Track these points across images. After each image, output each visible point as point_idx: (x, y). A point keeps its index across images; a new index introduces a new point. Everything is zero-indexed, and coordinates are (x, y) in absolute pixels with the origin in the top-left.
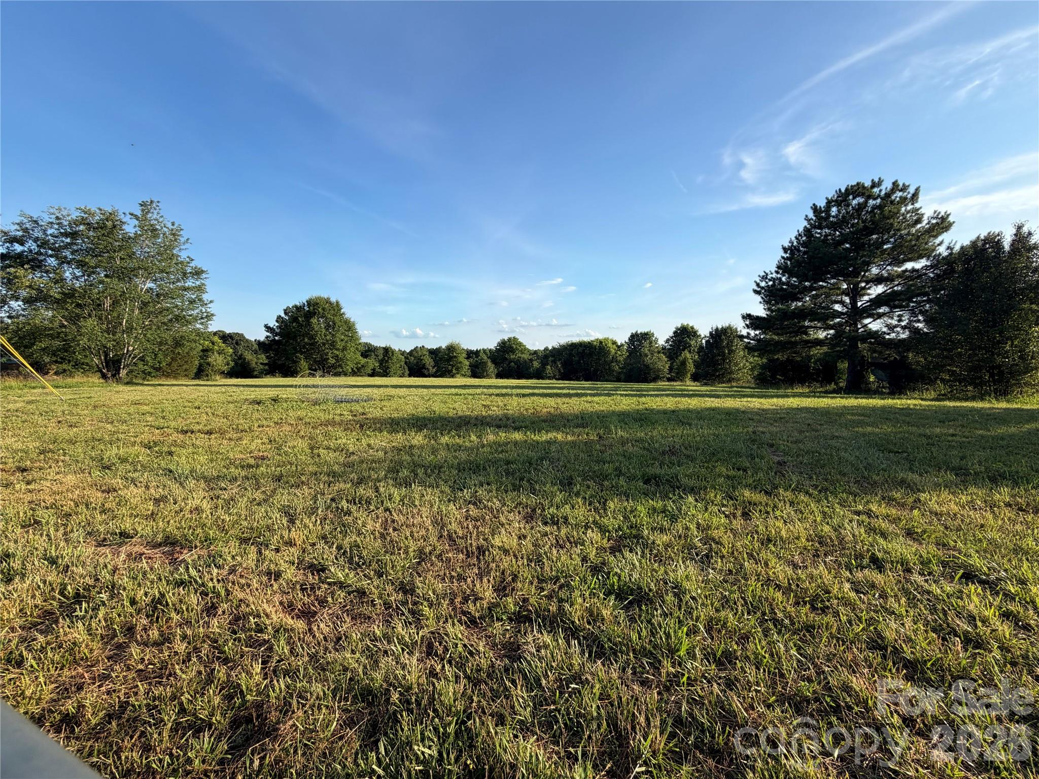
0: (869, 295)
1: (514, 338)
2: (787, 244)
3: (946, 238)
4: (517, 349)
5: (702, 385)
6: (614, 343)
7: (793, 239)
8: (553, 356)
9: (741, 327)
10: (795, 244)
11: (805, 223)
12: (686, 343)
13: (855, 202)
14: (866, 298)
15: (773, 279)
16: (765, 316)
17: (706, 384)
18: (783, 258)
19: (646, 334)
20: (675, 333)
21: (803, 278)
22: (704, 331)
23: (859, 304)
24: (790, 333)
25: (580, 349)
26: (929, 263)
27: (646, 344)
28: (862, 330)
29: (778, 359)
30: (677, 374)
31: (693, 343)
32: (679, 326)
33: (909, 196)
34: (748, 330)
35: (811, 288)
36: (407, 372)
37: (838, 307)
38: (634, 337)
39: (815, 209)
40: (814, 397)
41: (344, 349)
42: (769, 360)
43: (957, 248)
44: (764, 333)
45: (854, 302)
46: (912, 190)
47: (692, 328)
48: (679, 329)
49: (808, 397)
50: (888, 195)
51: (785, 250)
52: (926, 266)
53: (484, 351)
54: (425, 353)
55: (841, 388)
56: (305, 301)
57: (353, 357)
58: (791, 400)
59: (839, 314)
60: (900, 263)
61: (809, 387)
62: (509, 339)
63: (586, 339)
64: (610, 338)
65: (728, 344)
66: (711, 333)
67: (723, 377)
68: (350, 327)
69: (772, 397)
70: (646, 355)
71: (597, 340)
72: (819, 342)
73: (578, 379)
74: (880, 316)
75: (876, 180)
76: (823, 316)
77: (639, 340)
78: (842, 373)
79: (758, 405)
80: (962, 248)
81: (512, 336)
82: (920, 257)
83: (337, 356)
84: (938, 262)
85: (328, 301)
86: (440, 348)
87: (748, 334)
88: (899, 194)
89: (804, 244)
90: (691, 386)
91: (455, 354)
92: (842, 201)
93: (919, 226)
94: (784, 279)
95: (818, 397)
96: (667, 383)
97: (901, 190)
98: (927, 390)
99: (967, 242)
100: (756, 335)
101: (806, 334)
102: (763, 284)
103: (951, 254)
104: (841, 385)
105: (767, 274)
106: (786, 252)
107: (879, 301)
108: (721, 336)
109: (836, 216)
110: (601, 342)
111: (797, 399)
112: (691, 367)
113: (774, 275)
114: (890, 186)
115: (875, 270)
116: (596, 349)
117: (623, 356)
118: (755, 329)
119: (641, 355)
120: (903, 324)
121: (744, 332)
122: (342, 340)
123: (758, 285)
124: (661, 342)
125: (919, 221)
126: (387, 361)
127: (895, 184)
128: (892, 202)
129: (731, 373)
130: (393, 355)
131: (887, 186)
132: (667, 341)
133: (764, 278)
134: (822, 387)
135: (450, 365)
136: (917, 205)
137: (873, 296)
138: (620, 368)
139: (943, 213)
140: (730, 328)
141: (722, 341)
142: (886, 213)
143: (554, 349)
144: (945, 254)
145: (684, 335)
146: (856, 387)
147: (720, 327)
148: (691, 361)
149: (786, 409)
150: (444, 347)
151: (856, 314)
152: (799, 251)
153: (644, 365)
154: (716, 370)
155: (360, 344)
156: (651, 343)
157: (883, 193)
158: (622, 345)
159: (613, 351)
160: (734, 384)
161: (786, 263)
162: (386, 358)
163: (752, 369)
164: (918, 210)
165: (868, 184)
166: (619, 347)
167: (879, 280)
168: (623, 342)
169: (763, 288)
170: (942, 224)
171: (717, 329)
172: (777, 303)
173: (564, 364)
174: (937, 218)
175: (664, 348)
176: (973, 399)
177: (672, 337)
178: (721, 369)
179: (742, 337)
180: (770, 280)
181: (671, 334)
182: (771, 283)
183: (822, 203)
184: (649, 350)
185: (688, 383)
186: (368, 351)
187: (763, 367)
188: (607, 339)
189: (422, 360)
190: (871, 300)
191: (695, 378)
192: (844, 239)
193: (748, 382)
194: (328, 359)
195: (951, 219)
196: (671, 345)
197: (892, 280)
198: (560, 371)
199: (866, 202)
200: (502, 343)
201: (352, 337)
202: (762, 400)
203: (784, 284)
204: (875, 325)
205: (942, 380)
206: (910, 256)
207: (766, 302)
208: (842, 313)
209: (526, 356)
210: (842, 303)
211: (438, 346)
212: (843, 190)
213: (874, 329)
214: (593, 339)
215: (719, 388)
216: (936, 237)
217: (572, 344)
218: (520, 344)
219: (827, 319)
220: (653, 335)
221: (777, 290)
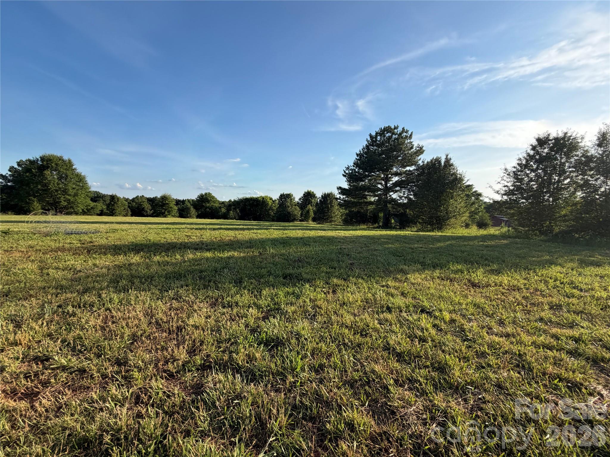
0: (392, 181)
1: (209, 193)
2: (358, 152)
3: (422, 157)
4: (211, 200)
5: (317, 224)
6: (271, 199)
7: (361, 150)
8: (234, 205)
9: (336, 193)
10: (362, 152)
11: (366, 143)
12: (310, 201)
13: (387, 135)
14: (391, 182)
15: (351, 170)
16: (347, 188)
17: (319, 223)
18: (356, 159)
19: (289, 195)
20: (304, 195)
21: (365, 170)
22: (319, 195)
23: (388, 185)
24: (359, 198)
25: (251, 202)
26: (415, 168)
27: (289, 200)
28: (389, 198)
29: (353, 211)
30: (305, 217)
31: (313, 201)
32: (306, 191)
33: (409, 136)
34: (340, 195)
35: (369, 176)
36: (130, 213)
37: (379, 186)
38: (282, 196)
39: (371, 136)
40: (369, 230)
41: (76, 195)
42: (349, 211)
43: (426, 162)
44: (347, 197)
45: (386, 184)
46: (410, 133)
47: (313, 193)
48: (306, 193)
49: (366, 230)
50: (401, 134)
51: (357, 155)
52: (414, 169)
53: (189, 201)
54: (144, 200)
55: (380, 226)
56: (38, 157)
57: (83, 201)
58: (358, 232)
59: (380, 190)
60: (405, 167)
61: (367, 225)
62: (206, 194)
63: (255, 196)
64: (269, 196)
65: (330, 202)
66: (322, 196)
67: (328, 220)
68: (81, 179)
69: (350, 230)
70: (289, 207)
71: (261, 197)
72: (371, 203)
73: (249, 220)
74: (396, 191)
75: (396, 126)
76: (373, 190)
77: (285, 198)
78: (381, 219)
79: (343, 235)
80: (428, 162)
81: (207, 192)
82: (412, 165)
83: (69, 200)
84: (419, 168)
85: (60, 159)
86: (156, 197)
87: (340, 197)
88: (405, 134)
89: (366, 153)
90: (312, 224)
91: (167, 202)
92: (382, 134)
93: (412, 150)
94: (356, 170)
95: (370, 230)
96: (299, 223)
97: (406, 132)
98: (413, 227)
99: (429, 160)
100: (343, 198)
101: (366, 198)
102: (347, 172)
103: (423, 165)
104: (380, 224)
105: (349, 167)
106: (358, 156)
107: (396, 184)
108: (327, 197)
109: (379, 141)
110: (263, 198)
111: (361, 231)
112: (312, 214)
113: (352, 168)
114: (401, 130)
115: (395, 169)
116: (260, 202)
117: (275, 207)
118: (343, 195)
119: (286, 206)
120: (405, 196)
121: (338, 196)
122: (74, 188)
123: (345, 172)
124: (297, 200)
125: (412, 148)
126: (113, 205)
127: (403, 128)
128: (402, 137)
129: (332, 217)
130: (118, 201)
131: (400, 130)
132: (300, 199)
133: (348, 168)
134: (372, 225)
135: (164, 209)
136: (412, 140)
137: (394, 182)
138: (274, 213)
139: (421, 146)
140: (331, 193)
141: (327, 200)
142: (400, 142)
143: (235, 201)
144: (421, 164)
145: (308, 196)
146: (387, 226)
147: (327, 193)
148: (312, 211)
149: (356, 236)
150: (159, 197)
151: (387, 190)
152: (363, 156)
153: (288, 212)
154: (324, 216)
155: (90, 192)
156: (291, 200)
157: (399, 132)
158: (275, 200)
159: (270, 204)
160: (333, 223)
161: (358, 162)
162: (113, 203)
163: (342, 216)
164: (412, 142)
165: (393, 127)
166: (273, 201)
167: (396, 174)
168: (276, 199)
169: (347, 174)
170: (420, 151)
171: (325, 194)
172: (353, 182)
173: (241, 211)
174: (419, 147)
175: (298, 203)
176: (430, 231)
177: (302, 197)
178: (327, 215)
179: (337, 199)
180: (350, 170)
181: (302, 195)
182: (351, 171)
183: (374, 134)
184: (290, 204)
185: (311, 222)
186: (97, 197)
187: (347, 215)
188: (267, 197)
189: (142, 205)
190: (393, 184)
191: (314, 220)
192: (383, 153)
193: (340, 222)
194: (61, 202)
195: (424, 149)
196: (302, 202)
197: (401, 175)
198: (238, 215)
199: (392, 136)
200: (201, 196)
201: (83, 186)
202: (345, 232)
203: (356, 172)
204: (395, 196)
205: (419, 222)
206: (408, 164)
207: (349, 181)
208: (381, 189)
209: (217, 205)
210: (381, 184)
211: (154, 196)
212: (383, 129)
213: (394, 198)
214: (258, 196)
215: (325, 226)
216: (418, 156)
217: (246, 198)
218: (213, 197)
219: (375, 192)
220: (292, 195)
221: (353, 175)
